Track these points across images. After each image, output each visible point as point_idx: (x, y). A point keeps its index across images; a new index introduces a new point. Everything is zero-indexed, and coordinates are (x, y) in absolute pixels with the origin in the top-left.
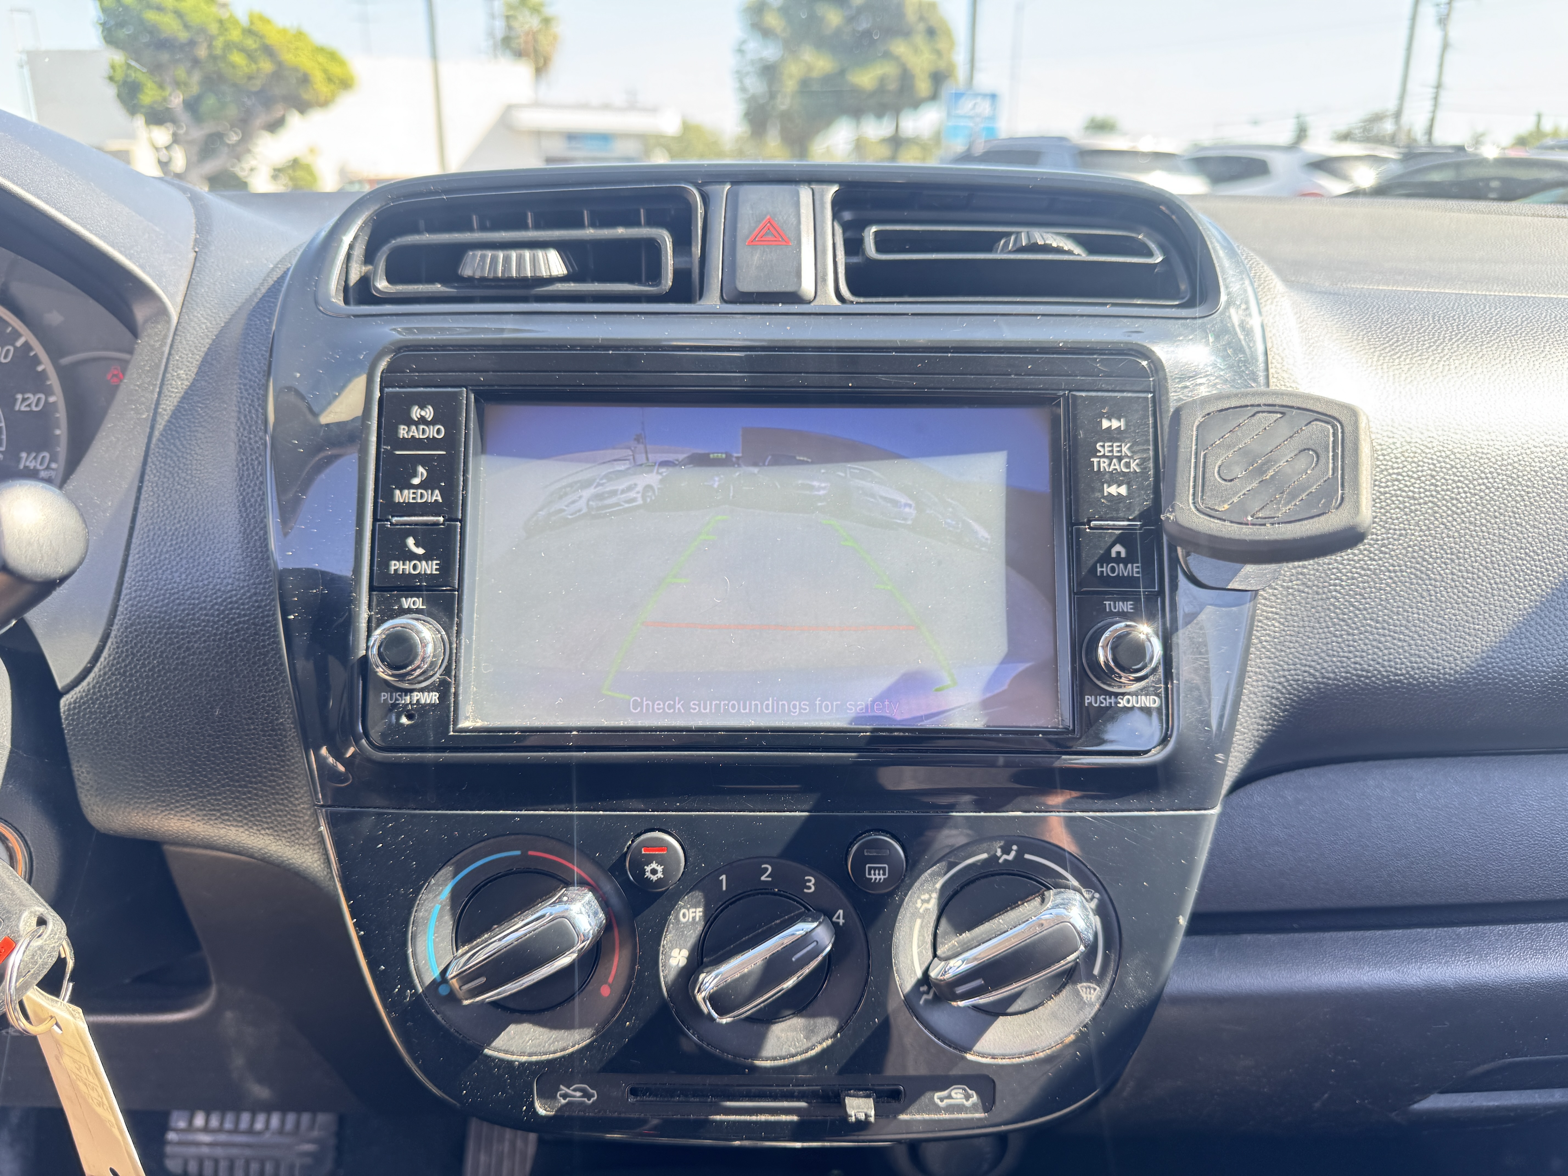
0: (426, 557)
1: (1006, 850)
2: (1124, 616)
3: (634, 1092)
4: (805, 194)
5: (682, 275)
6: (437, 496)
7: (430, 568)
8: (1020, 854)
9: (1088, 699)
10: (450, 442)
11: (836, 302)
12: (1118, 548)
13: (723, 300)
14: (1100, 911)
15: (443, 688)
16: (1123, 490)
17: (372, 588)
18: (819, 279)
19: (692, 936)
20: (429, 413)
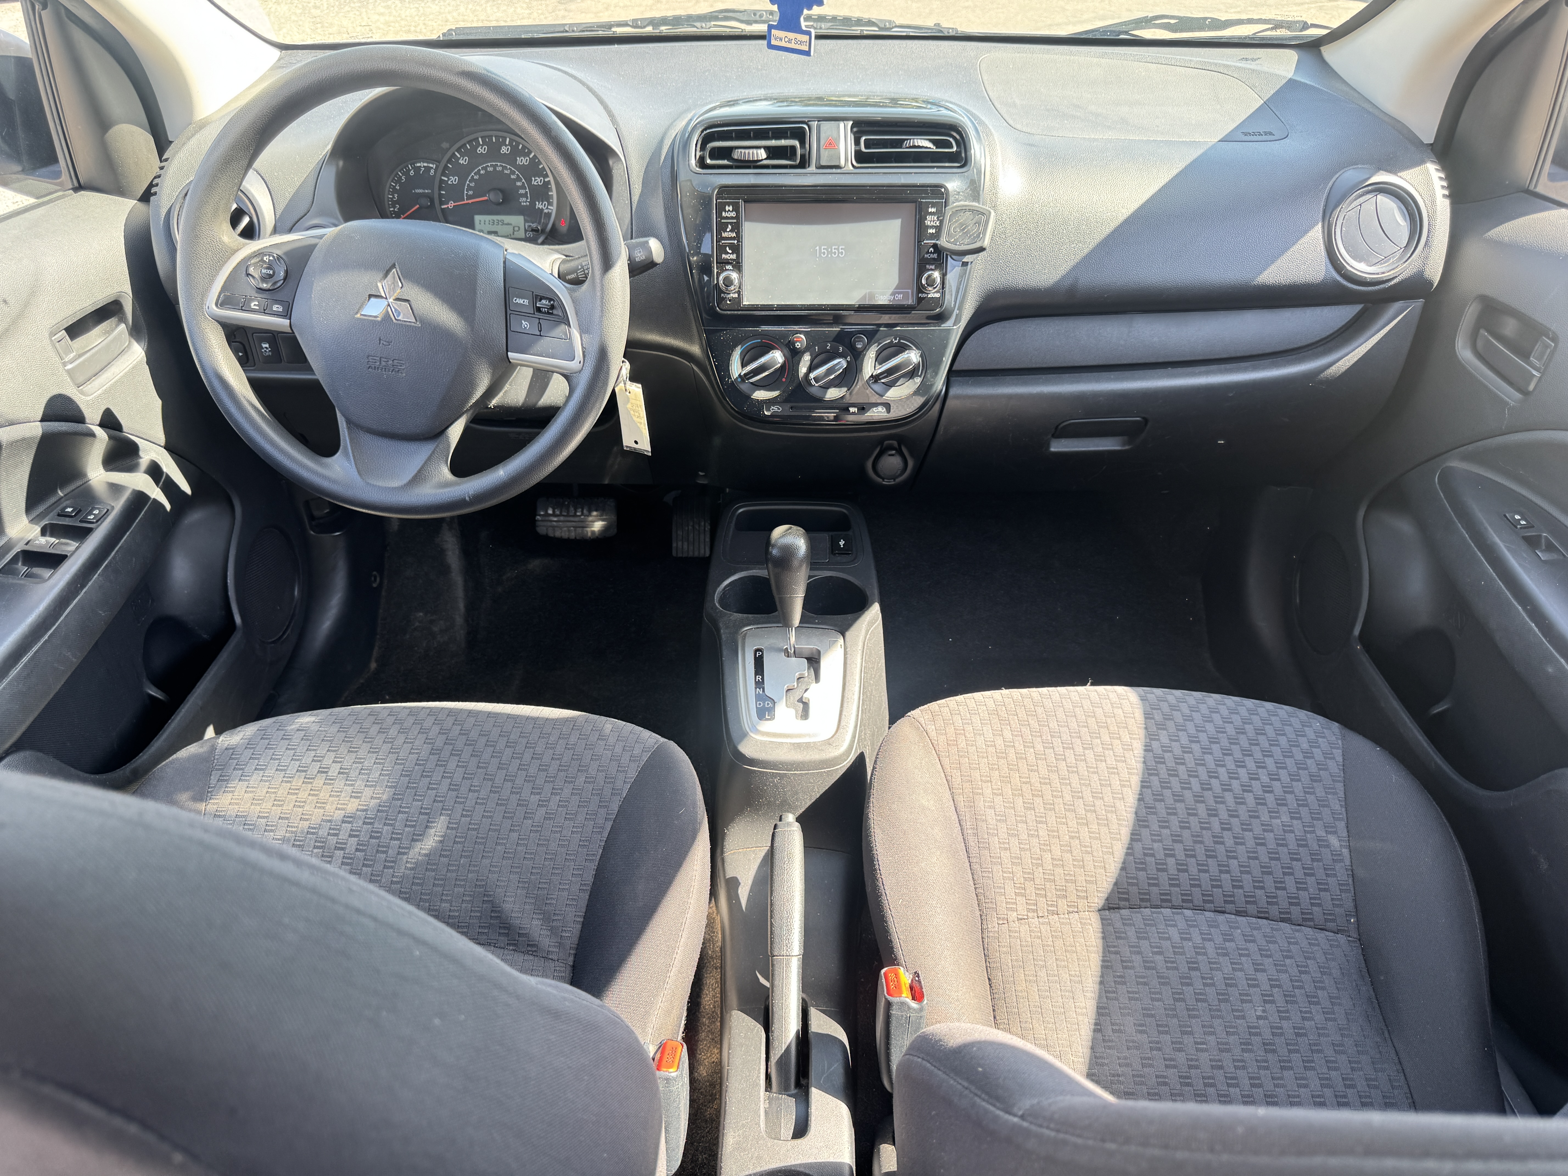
0: (732, 253)
1: (896, 340)
2: (932, 270)
3: (792, 408)
4: (842, 124)
5: (803, 156)
6: (734, 235)
7: (734, 257)
8: (899, 340)
9: (920, 295)
10: (737, 217)
11: (851, 167)
12: (932, 249)
13: (817, 168)
14: (921, 356)
15: (739, 293)
16: (934, 231)
17: (717, 263)
18: (846, 160)
19: (808, 363)
20: (731, 208)
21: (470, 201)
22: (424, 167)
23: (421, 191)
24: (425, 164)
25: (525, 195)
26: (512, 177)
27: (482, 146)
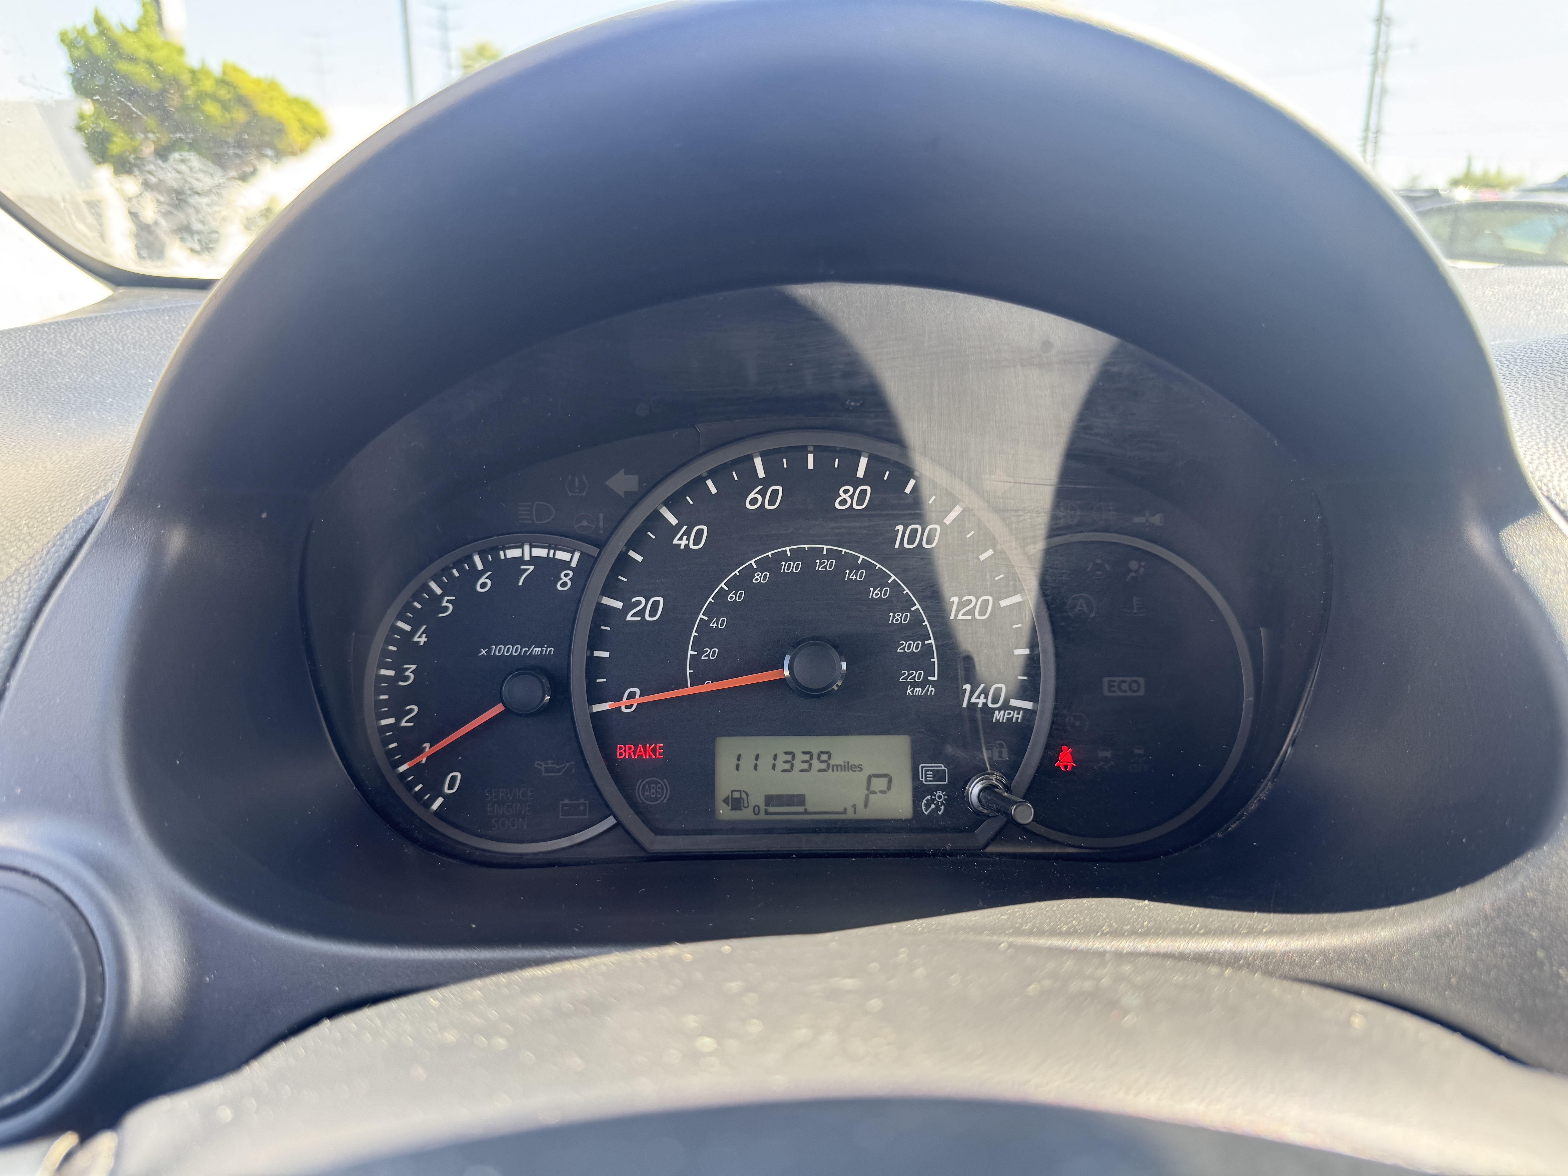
21: (709, 686)
22: (534, 560)
23: (513, 650)
24: (540, 552)
25: (921, 660)
26: (875, 593)
27: (766, 483)
